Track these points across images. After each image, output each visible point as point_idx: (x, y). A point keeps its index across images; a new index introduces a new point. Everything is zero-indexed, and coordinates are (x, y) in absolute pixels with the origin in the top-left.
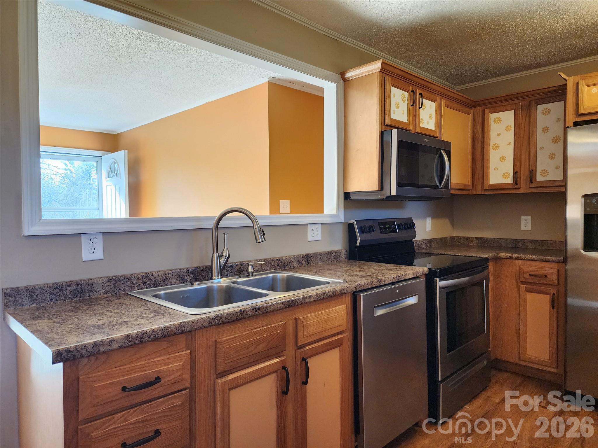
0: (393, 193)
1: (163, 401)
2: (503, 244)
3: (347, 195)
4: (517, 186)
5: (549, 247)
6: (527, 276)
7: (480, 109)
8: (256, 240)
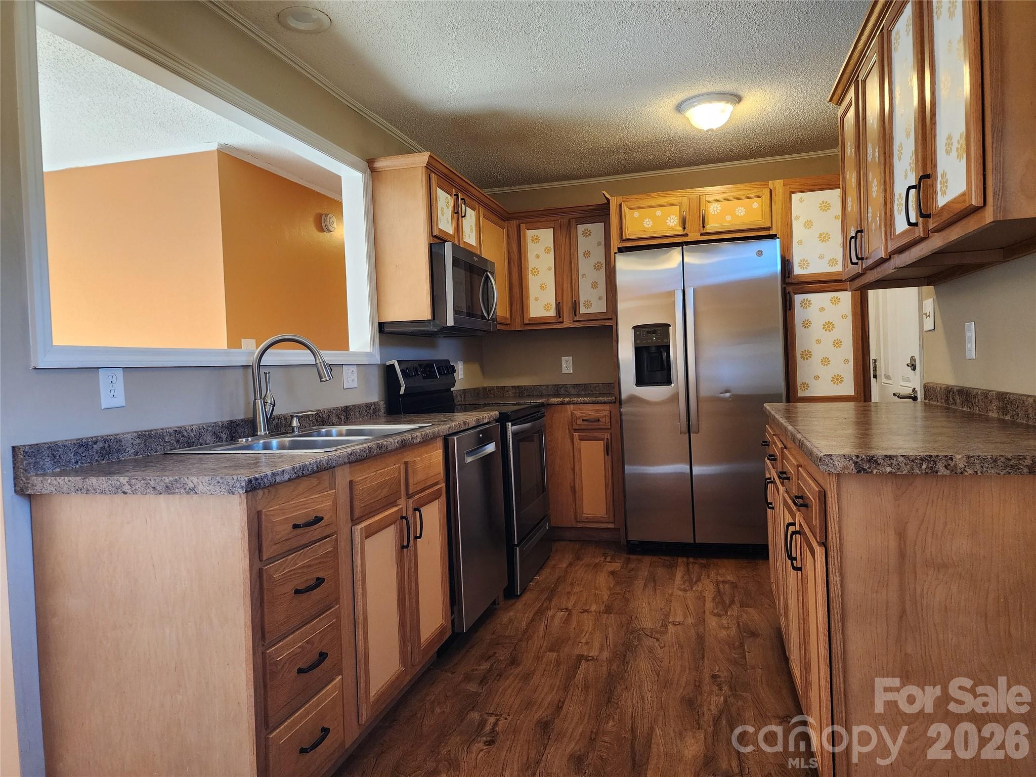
0: (450, 322)
1: (319, 546)
2: (544, 392)
3: (381, 325)
4: (560, 320)
5: (592, 391)
6: (580, 422)
7: (514, 223)
8: (321, 379)
